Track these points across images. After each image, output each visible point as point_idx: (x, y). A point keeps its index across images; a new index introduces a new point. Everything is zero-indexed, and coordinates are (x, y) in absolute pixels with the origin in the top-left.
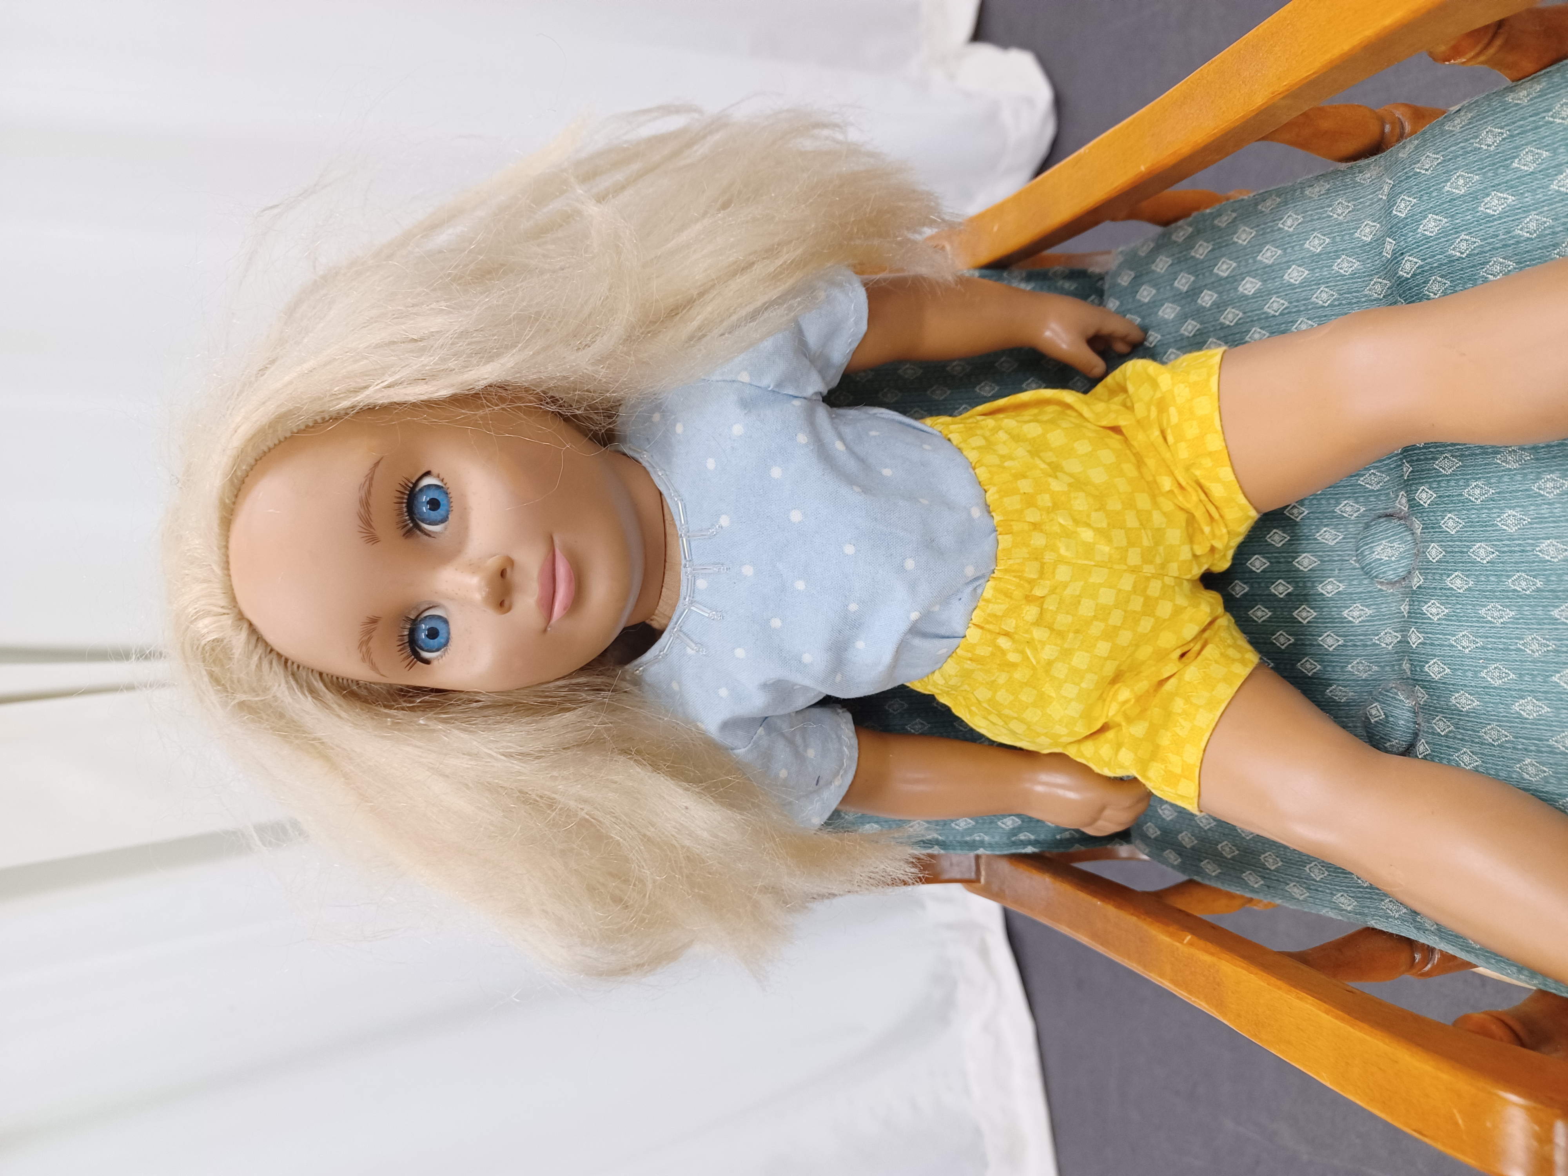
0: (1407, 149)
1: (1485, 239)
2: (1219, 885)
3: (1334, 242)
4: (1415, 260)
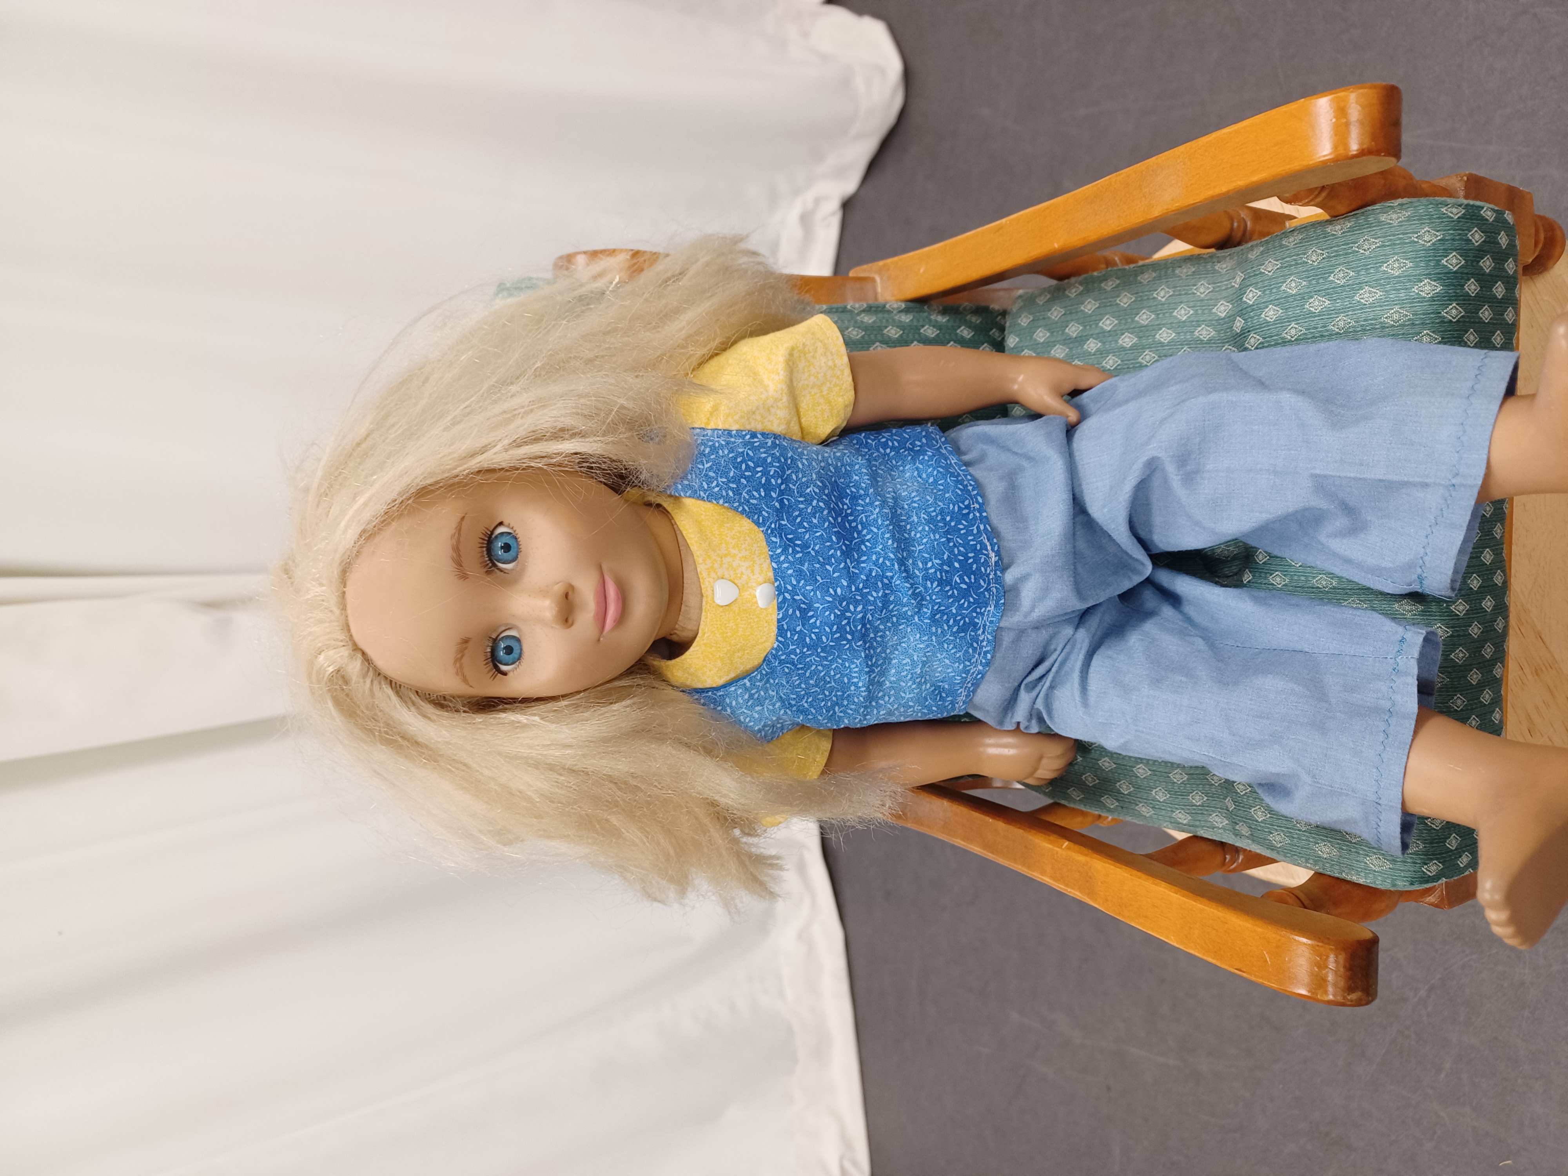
0: (1255, 252)
1: (1309, 329)
2: (1082, 807)
3: (1196, 314)
4: (1258, 337)
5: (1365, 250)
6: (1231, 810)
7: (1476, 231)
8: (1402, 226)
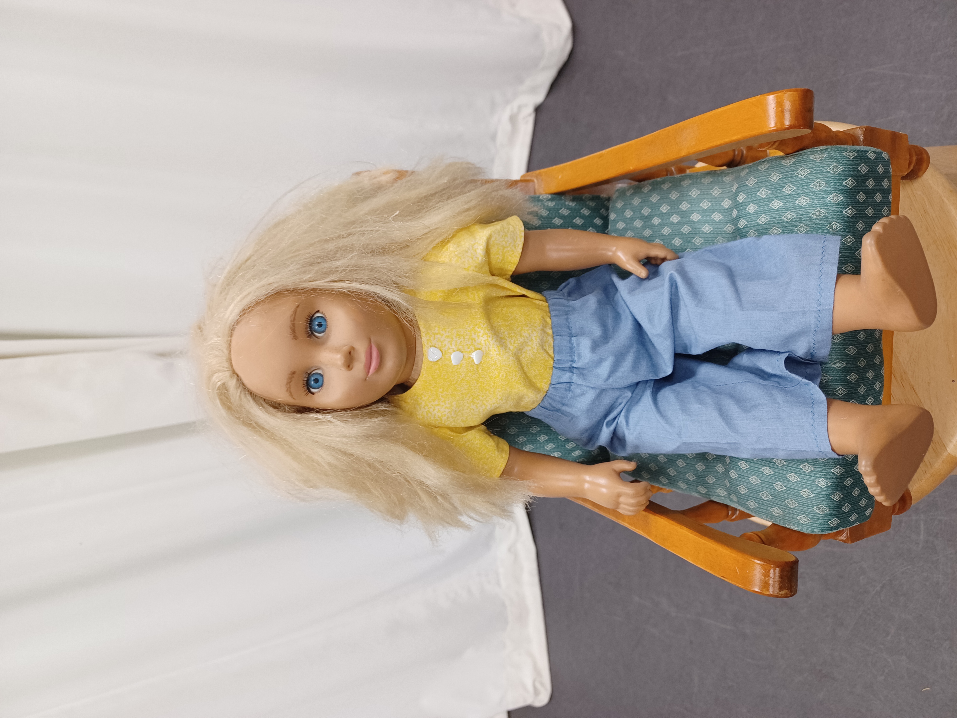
0: (744, 172)
1: (772, 218)
3: (712, 205)
4: (745, 221)
5: (802, 175)
6: (728, 486)
7: (863, 165)
8: (822, 162)
